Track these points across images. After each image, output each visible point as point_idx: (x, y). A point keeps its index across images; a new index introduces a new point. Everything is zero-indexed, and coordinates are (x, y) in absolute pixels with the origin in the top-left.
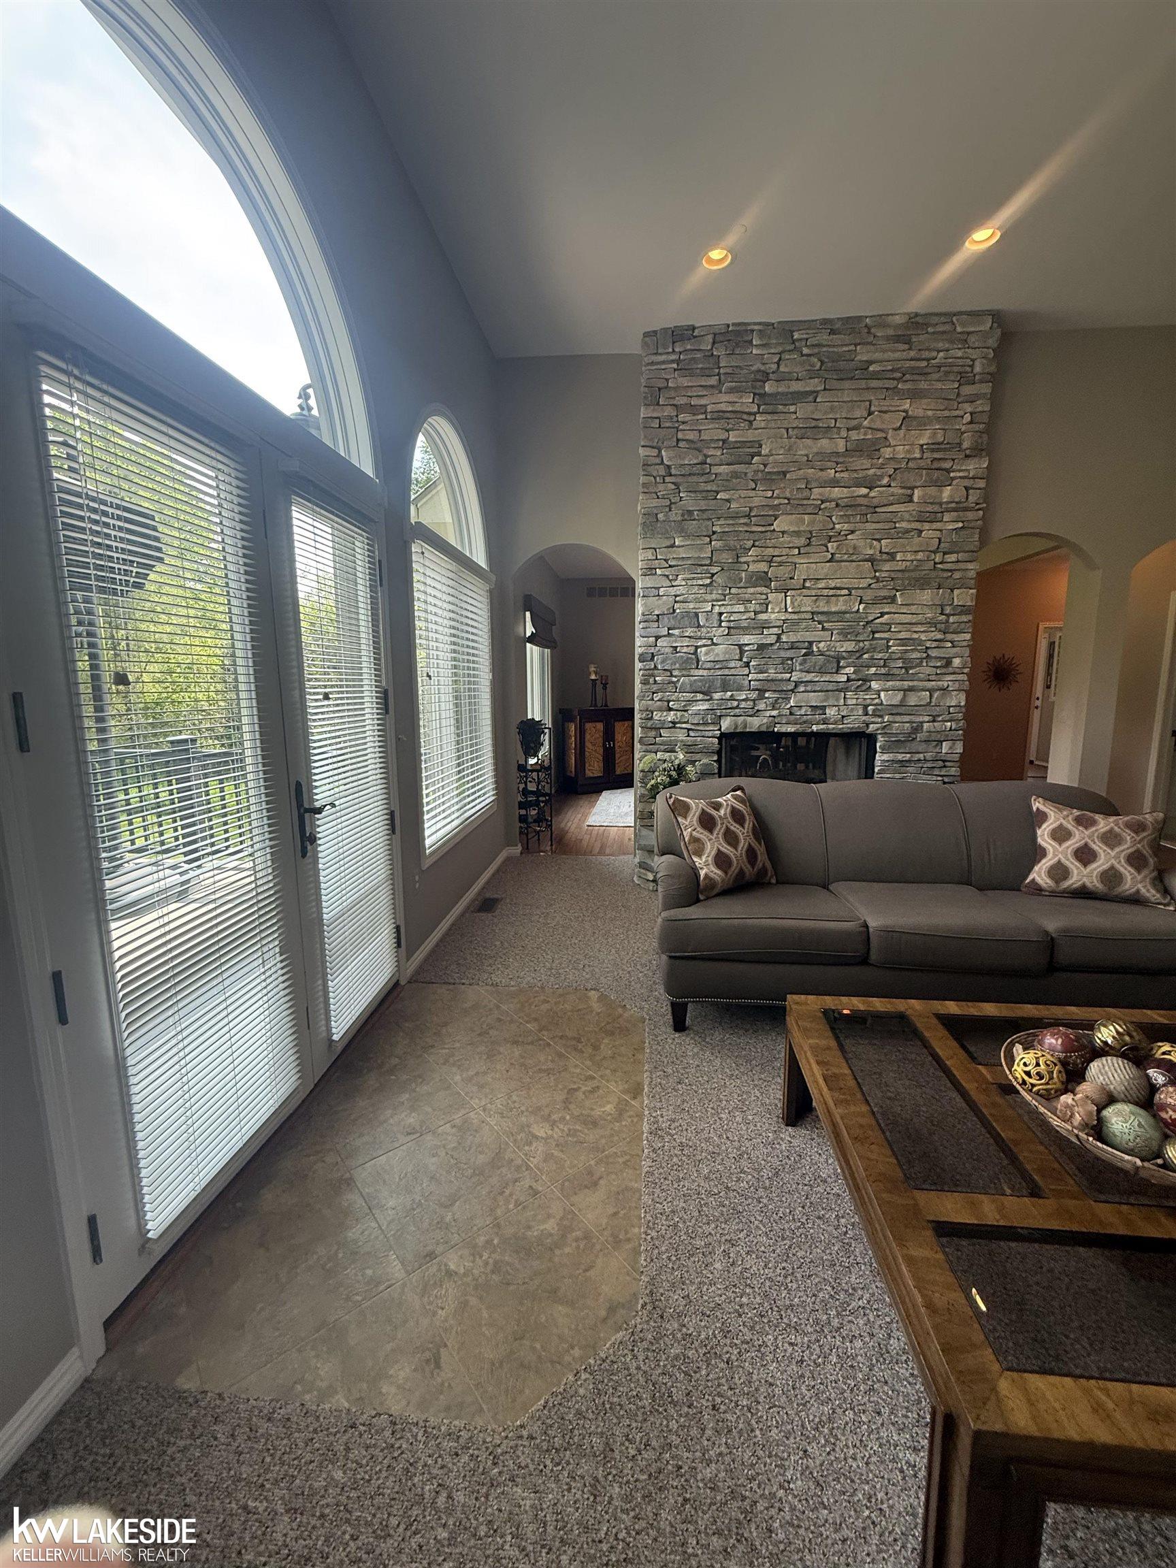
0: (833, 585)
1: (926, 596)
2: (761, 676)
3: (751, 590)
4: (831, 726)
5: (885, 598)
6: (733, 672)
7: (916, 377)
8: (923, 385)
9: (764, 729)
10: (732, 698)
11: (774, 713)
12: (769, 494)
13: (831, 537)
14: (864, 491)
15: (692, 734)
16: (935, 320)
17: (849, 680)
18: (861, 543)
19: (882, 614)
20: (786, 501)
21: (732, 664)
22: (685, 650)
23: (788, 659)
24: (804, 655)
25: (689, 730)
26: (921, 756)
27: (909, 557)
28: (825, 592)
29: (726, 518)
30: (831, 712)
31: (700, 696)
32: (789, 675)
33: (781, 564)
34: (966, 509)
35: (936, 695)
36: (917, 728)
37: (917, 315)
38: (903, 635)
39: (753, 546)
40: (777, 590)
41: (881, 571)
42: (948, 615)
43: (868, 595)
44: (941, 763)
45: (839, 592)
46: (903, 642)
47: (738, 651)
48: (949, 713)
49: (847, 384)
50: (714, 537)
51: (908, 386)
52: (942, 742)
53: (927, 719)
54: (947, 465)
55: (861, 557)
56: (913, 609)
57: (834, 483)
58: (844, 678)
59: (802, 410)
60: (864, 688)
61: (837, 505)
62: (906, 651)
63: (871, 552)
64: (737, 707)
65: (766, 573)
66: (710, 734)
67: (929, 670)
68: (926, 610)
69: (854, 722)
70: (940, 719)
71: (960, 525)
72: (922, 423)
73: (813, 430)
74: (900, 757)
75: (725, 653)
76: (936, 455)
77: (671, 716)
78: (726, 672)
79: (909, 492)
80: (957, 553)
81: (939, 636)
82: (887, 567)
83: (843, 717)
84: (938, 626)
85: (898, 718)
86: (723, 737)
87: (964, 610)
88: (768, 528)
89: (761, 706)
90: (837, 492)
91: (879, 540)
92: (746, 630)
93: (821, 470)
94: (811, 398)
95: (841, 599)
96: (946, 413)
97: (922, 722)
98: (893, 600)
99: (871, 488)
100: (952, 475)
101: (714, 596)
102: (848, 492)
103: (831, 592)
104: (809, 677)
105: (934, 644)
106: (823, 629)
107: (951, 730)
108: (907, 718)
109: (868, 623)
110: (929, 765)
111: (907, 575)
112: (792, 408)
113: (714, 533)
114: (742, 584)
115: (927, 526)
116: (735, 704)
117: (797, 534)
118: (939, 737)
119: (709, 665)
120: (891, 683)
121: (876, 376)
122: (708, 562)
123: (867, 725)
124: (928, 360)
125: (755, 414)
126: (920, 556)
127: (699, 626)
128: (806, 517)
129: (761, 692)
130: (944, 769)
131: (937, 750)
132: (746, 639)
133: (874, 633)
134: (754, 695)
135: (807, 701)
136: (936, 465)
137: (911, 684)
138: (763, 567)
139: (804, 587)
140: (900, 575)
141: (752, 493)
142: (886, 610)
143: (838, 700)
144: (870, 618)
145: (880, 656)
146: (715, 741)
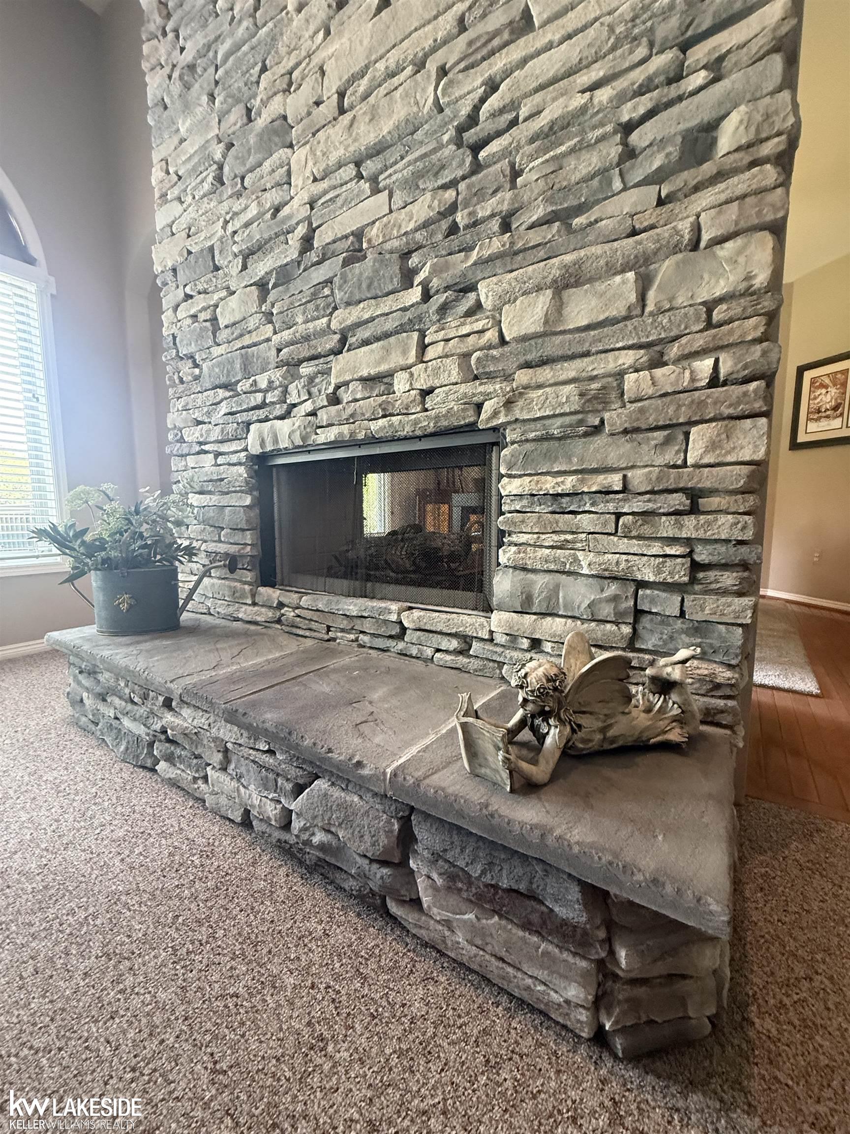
2: (286, 335)
3: (267, 165)
4: (400, 420)
6: (254, 337)
9: (298, 441)
10: (256, 388)
11: (310, 406)
15: (219, 460)
17: (427, 296)
21: (253, 323)
22: (204, 316)
23: (324, 283)
24: (343, 265)
25: (216, 454)
26: (615, 481)
30: (400, 383)
31: (221, 393)
32: (326, 321)
33: (300, 82)
35: (665, 269)
36: (600, 397)
38: (547, 120)
40: (301, 142)
44: (678, 501)
45: (396, 81)
47: (256, 293)
48: (709, 325)
50: (216, 92)
53: (628, 358)
58: (417, 294)
60: (462, 308)
64: (264, 403)
65: (284, 115)
66: (234, 459)
67: (630, 200)
69: (448, 403)
70: (674, 351)
74: (549, 484)
75: (244, 303)
77: (198, 434)
78: (247, 340)
83: (426, 393)
85: (546, 374)
89: (293, 396)
92: (265, 249)
95: (399, 96)
97: (620, 375)
103: (384, 91)
104: (358, 312)
105: (649, 101)
106: (376, 190)
107: (714, 382)
108: (570, 370)
109: (461, 128)
110: (638, 505)
116: (259, 397)
118: (669, 412)
119: (227, 334)
120: (518, 276)
123: (479, 406)
127: (215, 267)
129: (292, 365)
130: (690, 522)
131: (671, 456)
132: (264, 268)
134: (279, 377)
138: (276, 106)
139: (340, 111)
143: (405, 352)
144: (465, 113)
146: (242, 470)
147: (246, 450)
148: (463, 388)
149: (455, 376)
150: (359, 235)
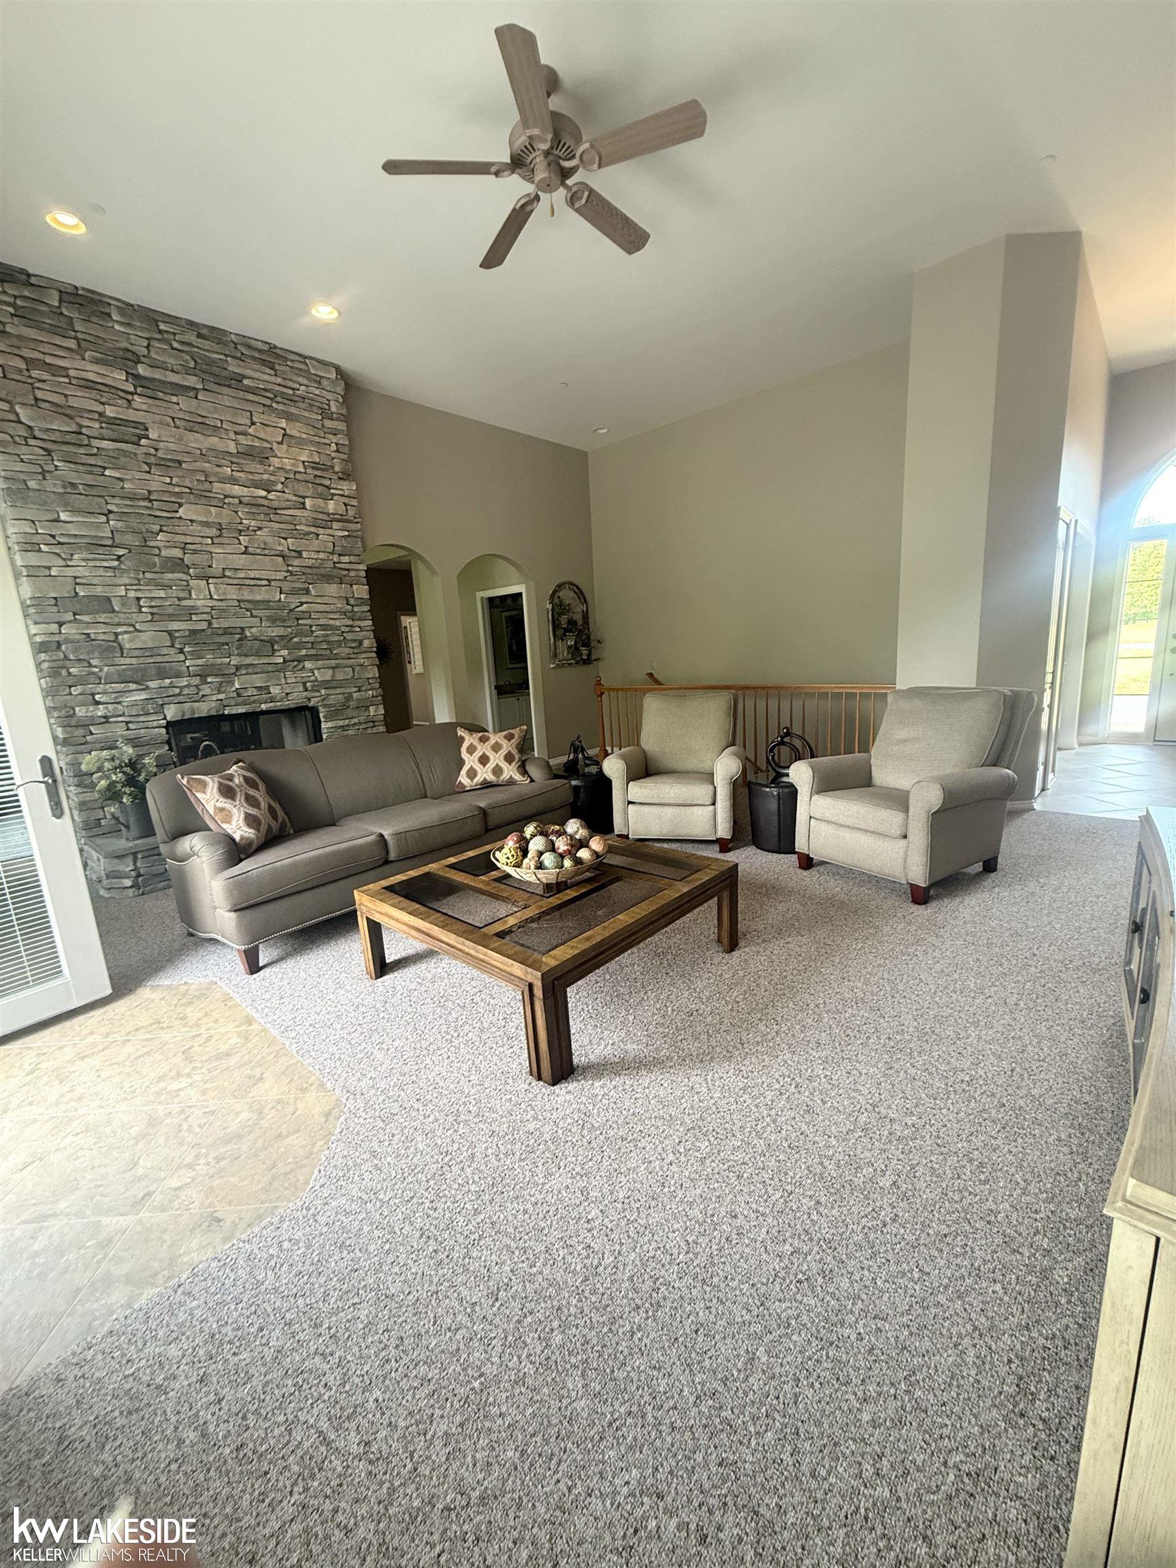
0: (252, 576)
1: (332, 589)
2: (200, 662)
3: (170, 576)
4: (278, 704)
5: (301, 589)
6: (166, 659)
7: (287, 402)
8: (293, 410)
9: (213, 713)
10: (172, 686)
11: (222, 696)
12: (168, 480)
13: (241, 531)
14: (263, 493)
15: (131, 726)
16: (292, 357)
17: (285, 661)
18: (270, 540)
19: (302, 604)
20: (188, 491)
21: (165, 651)
22: (102, 637)
23: (224, 644)
24: (239, 640)
26: (356, 720)
28: (247, 582)
30: (276, 690)
31: (133, 686)
32: (228, 660)
33: (195, 552)
34: (348, 521)
35: (357, 669)
39: (161, 531)
40: (198, 578)
41: (292, 566)
42: (353, 606)
45: (259, 582)
47: (167, 638)
48: (369, 684)
49: (225, 390)
50: (111, 516)
52: (368, 707)
53: (353, 690)
54: (327, 483)
55: (273, 552)
58: (281, 660)
59: (185, 403)
60: (300, 667)
61: (241, 502)
62: (327, 635)
63: (281, 548)
64: (179, 694)
65: (182, 560)
66: (155, 724)
67: (348, 650)
68: (336, 601)
69: (297, 697)
70: (364, 688)
71: (346, 533)
72: (300, 442)
73: (199, 425)
75: (153, 639)
76: (318, 473)
77: (101, 711)
78: (159, 659)
79: (301, 500)
80: (349, 555)
82: (296, 562)
83: (287, 694)
86: (170, 724)
87: (361, 601)
88: (174, 515)
89: (206, 690)
90: (237, 490)
91: (285, 539)
92: (172, 618)
93: (218, 466)
94: (192, 394)
95: (263, 588)
97: (352, 693)
98: (307, 591)
99: (269, 492)
100: (332, 491)
102: (248, 491)
103: (252, 582)
104: (248, 661)
106: (252, 616)
107: (373, 697)
110: (364, 726)
111: (314, 571)
112: (174, 399)
113: (110, 512)
114: (157, 569)
116: (177, 691)
117: (207, 524)
118: (365, 703)
119: (136, 653)
120: (320, 662)
121: (248, 390)
122: (110, 542)
123: (309, 699)
125: (132, 393)
127: (113, 611)
128: (213, 509)
129: (203, 677)
130: (375, 728)
131: (367, 713)
132: (174, 626)
133: (298, 619)
134: (196, 681)
135: (251, 683)
136: (318, 481)
137: (337, 662)
138: (177, 553)
140: (308, 571)
142: (304, 600)
143: (278, 680)
144: (292, 607)
145: (307, 639)
146: (163, 731)
147: (165, 719)
148: (305, 694)
149: (301, 689)
150: (243, 629)
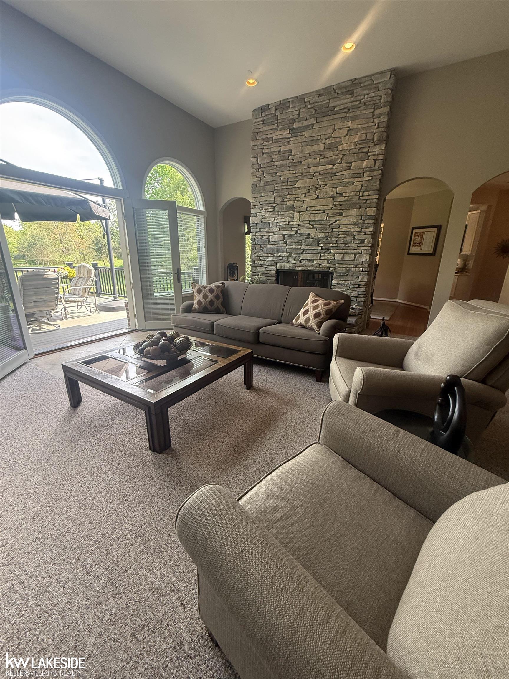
0: (317, 209)
1: (354, 212)
2: (290, 247)
3: (288, 212)
4: (314, 268)
5: (337, 213)
6: (281, 245)
7: (354, 110)
8: (358, 113)
9: (291, 268)
10: (280, 256)
11: (294, 262)
12: (294, 172)
13: (317, 188)
14: (331, 166)
15: (267, 269)
16: (363, 80)
17: (322, 249)
18: (328, 190)
19: (336, 221)
20: (300, 174)
21: (280, 243)
22: (265, 237)
23: (300, 240)
24: (306, 238)
25: (266, 268)
26: (350, 282)
27: (348, 194)
28: (314, 212)
29: (279, 184)
30: (315, 262)
31: (269, 255)
32: (300, 247)
33: (298, 201)
34: (374, 170)
35: (357, 255)
36: (348, 270)
37: (356, 79)
38: (344, 230)
39: (289, 194)
40: (297, 212)
41: (336, 201)
42: (364, 220)
43: (331, 213)
44: (357, 286)
45: (319, 212)
46: (344, 233)
47: (282, 237)
48: (362, 264)
49: (325, 118)
50: (275, 192)
51: (351, 115)
52: (359, 276)
53: (352, 266)
54: (366, 150)
55: (328, 196)
56: (348, 218)
57: (319, 164)
58: (320, 248)
59: (307, 133)
60: (328, 253)
61: (320, 174)
62: (345, 237)
63: (332, 194)
64: (282, 259)
65: (293, 205)
66: (273, 269)
67: (354, 245)
68: (354, 218)
69: (324, 266)
70: (358, 266)
71: (370, 178)
72: (357, 131)
73: (312, 141)
74: (340, 282)
75: (278, 238)
76: (362, 146)
77: (260, 262)
78: (278, 245)
79: (349, 165)
80: (369, 191)
81: (359, 230)
82: (339, 200)
83: (320, 264)
84: (359, 225)
85: (341, 266)
86: (277, 271)
87: (370, 218)
88: (293, 186)
89: (290, 259)
90: (320, 168)
91: (336, 188)
92: (285, 229)
93: (315, 159)
94: (310, 128)
95: (320, 214)
96: (367, 125)
97: (351, 268)
98: (341, 214)
99: (334, 165)
100: (369, 154)
101: (275, 216)
102: (325, 167)
103: (316, 212)
104: (307, 248)
105: (357, 233)
106: (313, 228)
107: (362, 271)
108: (344, 266)
109: (330, 225)
110: (352, 286)
111: (346, 202)
112: (303, 133)
113: (275, 190)
114: (284, 210)
115: (356, 180)
116: (281, 258)
117: (305, 187)
118: (357, 274)
119: (272, 243)
120: (338, 250)
121: (338, 113)
122: (273, 202)
123: (330, 268)
124: (360, 100)
125: (289, 138)
126: (352, 194)
127: (270, 228)
128: (308, 180)
129: (290, 253)
130: (358, 288)
131: (356, 280)
132: (285, 233)
133: (332, 229)
134: (287, 255)
135: (306, 258)
136: (361, 151)
137: (345, 251)
138: (291, 203)
139: (307, 210)
140: (343, 203)
141: (288, 172)
142: (337, 219)
143: (317, 257)
144: (331, 223)
145: (334, 239)
146: (275, 272)
147: (276, 268)
148: (327, 265)
149: (326, 263)
150: (309, 234)
